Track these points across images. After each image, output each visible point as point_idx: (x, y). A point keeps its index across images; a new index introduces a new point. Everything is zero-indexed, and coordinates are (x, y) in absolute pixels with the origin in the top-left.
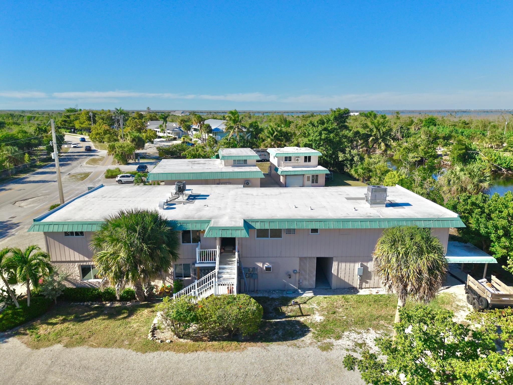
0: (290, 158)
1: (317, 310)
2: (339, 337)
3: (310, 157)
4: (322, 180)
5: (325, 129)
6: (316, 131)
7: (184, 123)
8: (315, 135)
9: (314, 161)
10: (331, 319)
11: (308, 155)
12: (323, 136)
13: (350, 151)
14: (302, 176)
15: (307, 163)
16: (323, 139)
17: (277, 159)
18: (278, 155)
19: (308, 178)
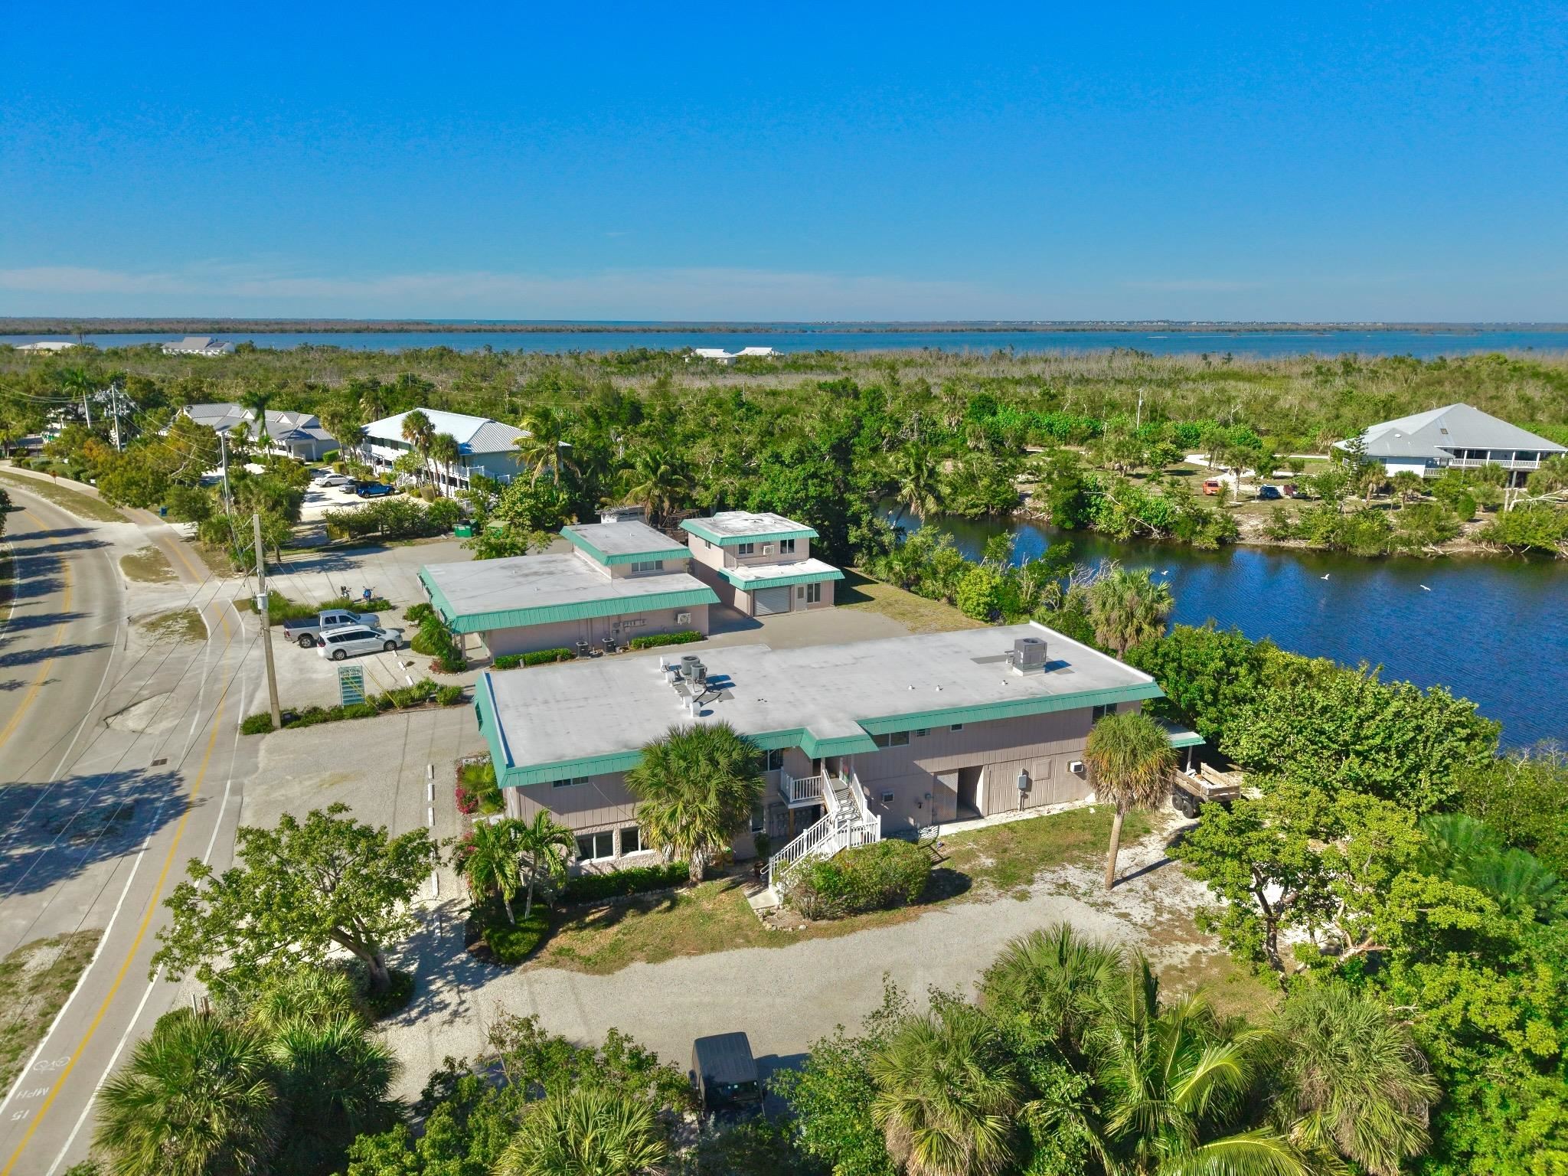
0: (751, 546)
1: (979, 851)
2: (1031, 882)
3: (792, 543)
4: (828, 593)
5: (814, 475)
6: (796, 480)
7: (340, 421)
8: (794, 489)
9: (802, 548)
10: (1006, 860)
11: (787, 538)
12: (812, 491)
13: (870, 522)
14: (787, 591)
15: (788, 555)
16: (813, 497)
17: (722, 551)
18: (725, 543)
19: (801, 590)
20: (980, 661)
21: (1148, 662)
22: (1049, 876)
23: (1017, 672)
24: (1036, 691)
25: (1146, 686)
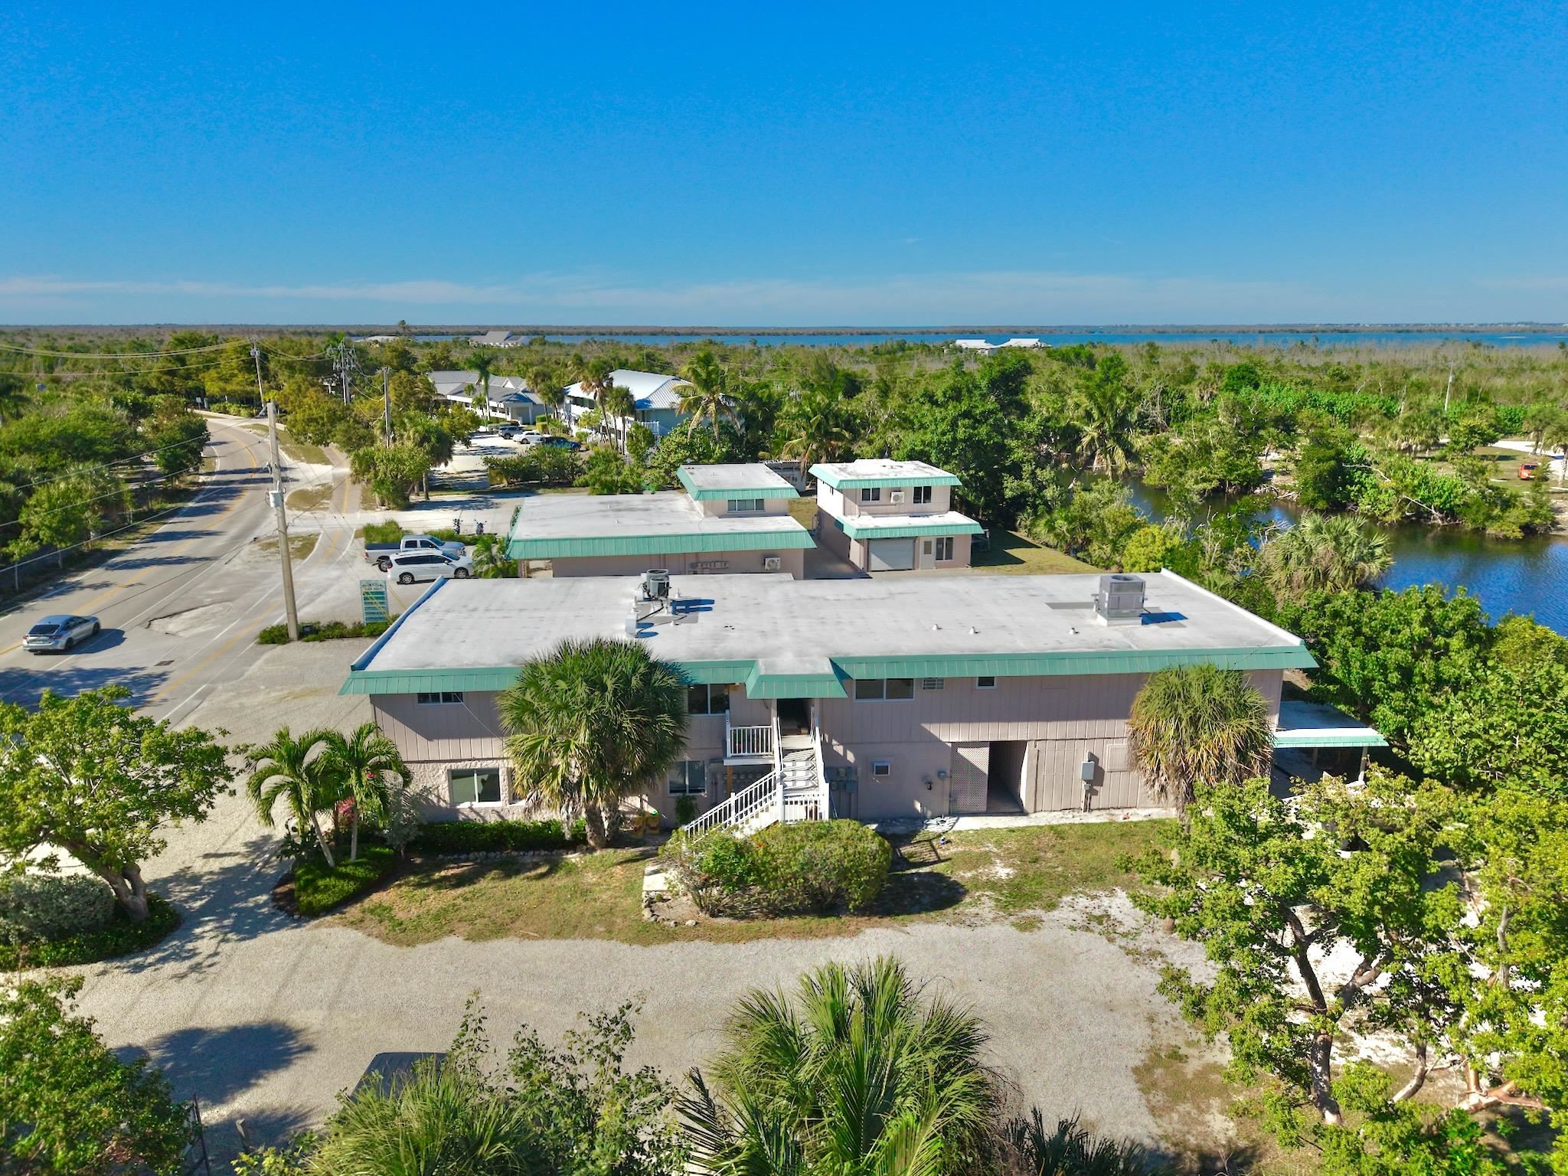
0: (877, 491)
1: (998, 856)
2: (1052, 906)
3: (928, 490)
4: (962, 551)
5: (966, 415)
6: (943, 420)
7: (543, 381)
8: (939, 430)
9: (941, 498)
10: (1030, 873)
11: (922, 484)
12: (961, 434)
13: (1033, 473)
14: (909, 544)
15: (922, 506)
16: (961, 440)
17: (841, 496)
18: (844, 486)
19: (928, 544)
20: (1054, 606)
21: (1307, 625)
22: (1082, 902)
23: (1102, 621)
24: (1113, 643)
25: (1289, 651)
